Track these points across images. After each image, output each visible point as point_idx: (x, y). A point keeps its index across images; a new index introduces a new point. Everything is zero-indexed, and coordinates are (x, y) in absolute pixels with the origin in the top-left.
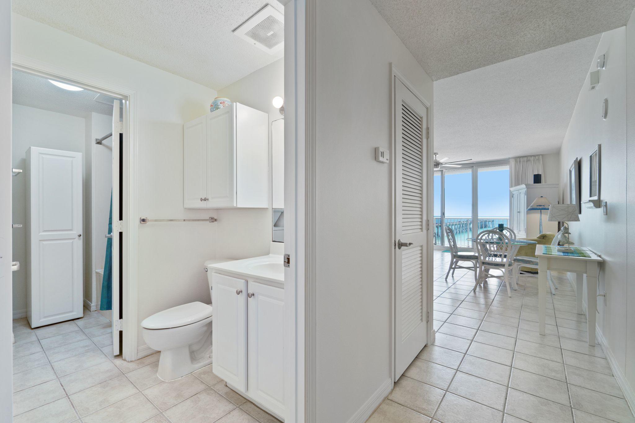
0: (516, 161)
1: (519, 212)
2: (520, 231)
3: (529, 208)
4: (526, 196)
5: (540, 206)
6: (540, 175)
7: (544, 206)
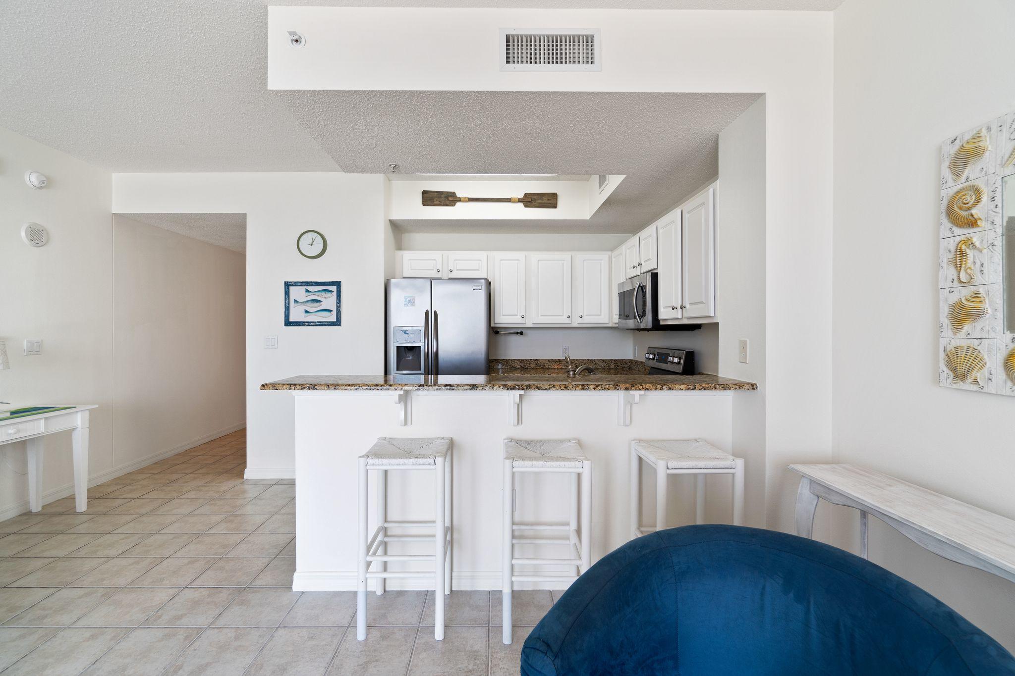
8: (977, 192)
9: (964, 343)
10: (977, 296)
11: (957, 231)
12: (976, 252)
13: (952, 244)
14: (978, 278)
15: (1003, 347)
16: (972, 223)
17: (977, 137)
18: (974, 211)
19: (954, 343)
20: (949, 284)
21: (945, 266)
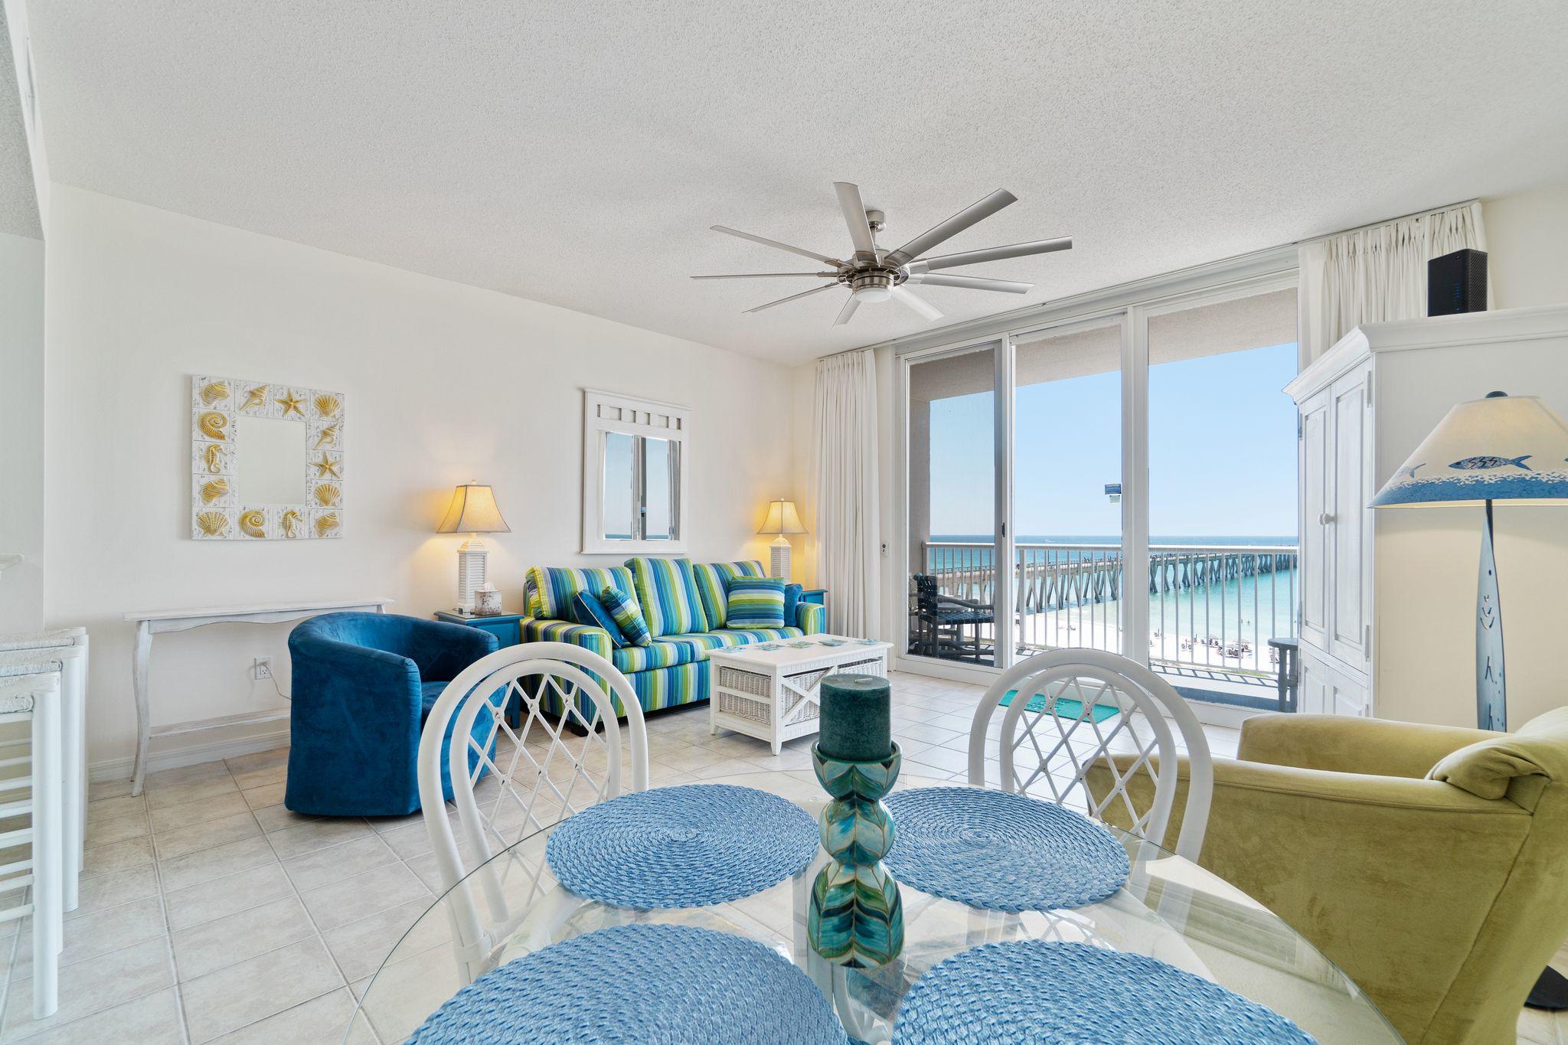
0: (1332, 255)
1: (1332, 519)
2: (1337, 638)
3: (1390, 484)
4: (1370, 412)
5: (1484, 462)
6: (1481, 259)
7: (1518, 462)
8: (224, 419)
9: (213, 510)
10: (222, 482)
11: (207, 438)
12: (222, 456)
13: (204, 446)
14: (223, 471)
15: (238, 513)
16: (221, 437)
17: (221, 384)
18: (220, 429)
19: (206, 510)
20: (201, 472)
21: (198, 459)
